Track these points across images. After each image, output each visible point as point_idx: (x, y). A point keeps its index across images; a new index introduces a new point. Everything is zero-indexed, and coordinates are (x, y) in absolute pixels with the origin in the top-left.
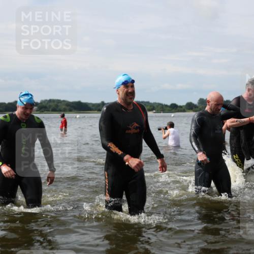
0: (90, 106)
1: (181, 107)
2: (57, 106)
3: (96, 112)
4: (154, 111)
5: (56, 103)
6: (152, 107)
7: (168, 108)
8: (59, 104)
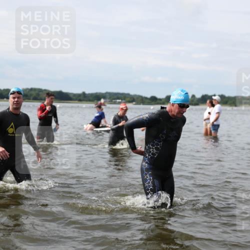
0: (71, 96)
1: (160, 100)
2: (38, 95)
3: (76, 102)
4: (134, 103)
5: (37, 92)
6: (132, 99)
7: (148, 101)
8: (40, 93)
